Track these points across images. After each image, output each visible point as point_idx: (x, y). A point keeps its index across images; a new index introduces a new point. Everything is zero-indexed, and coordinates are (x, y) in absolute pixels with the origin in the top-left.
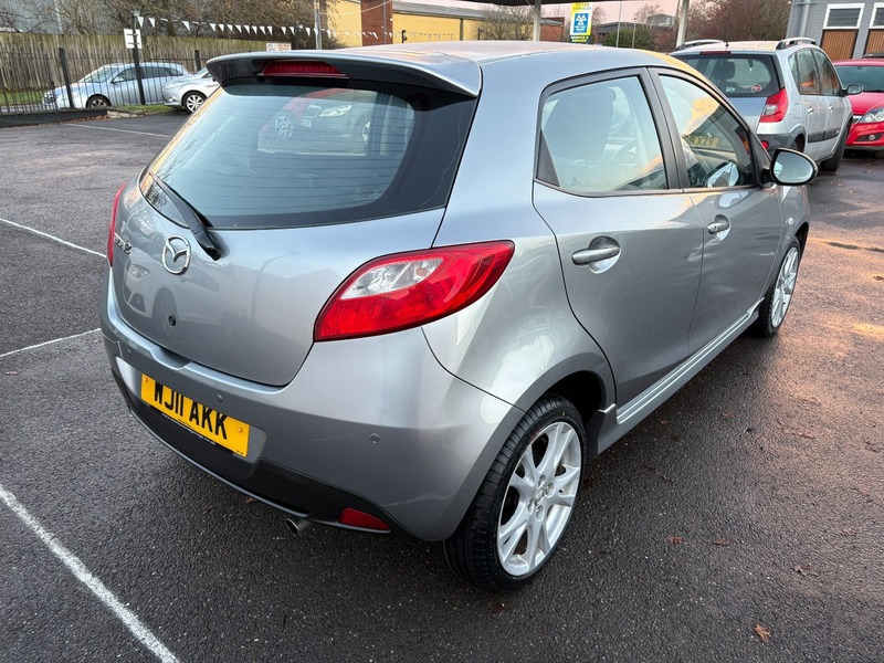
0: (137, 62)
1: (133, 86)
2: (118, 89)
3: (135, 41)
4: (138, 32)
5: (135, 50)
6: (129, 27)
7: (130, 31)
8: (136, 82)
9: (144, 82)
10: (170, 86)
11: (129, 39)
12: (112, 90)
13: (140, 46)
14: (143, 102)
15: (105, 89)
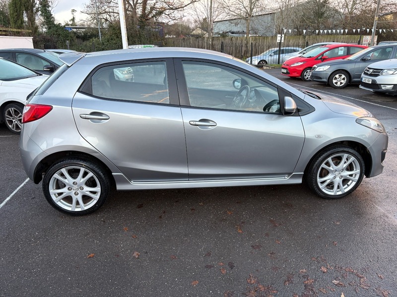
0: (280, 48)
1: (276, 57)
2: (272, 58)
3: (281, 39)
4: (283, 35)
5: (280, 43)
6: (279, 33)
7: (280, 35)
8: (278, 55)
9: (281, 55)
10: (286, 57)
11: (279, 38)
12: (270, 58)
13: (282, 41)
14: (279, 63)
15: (268, 59)
